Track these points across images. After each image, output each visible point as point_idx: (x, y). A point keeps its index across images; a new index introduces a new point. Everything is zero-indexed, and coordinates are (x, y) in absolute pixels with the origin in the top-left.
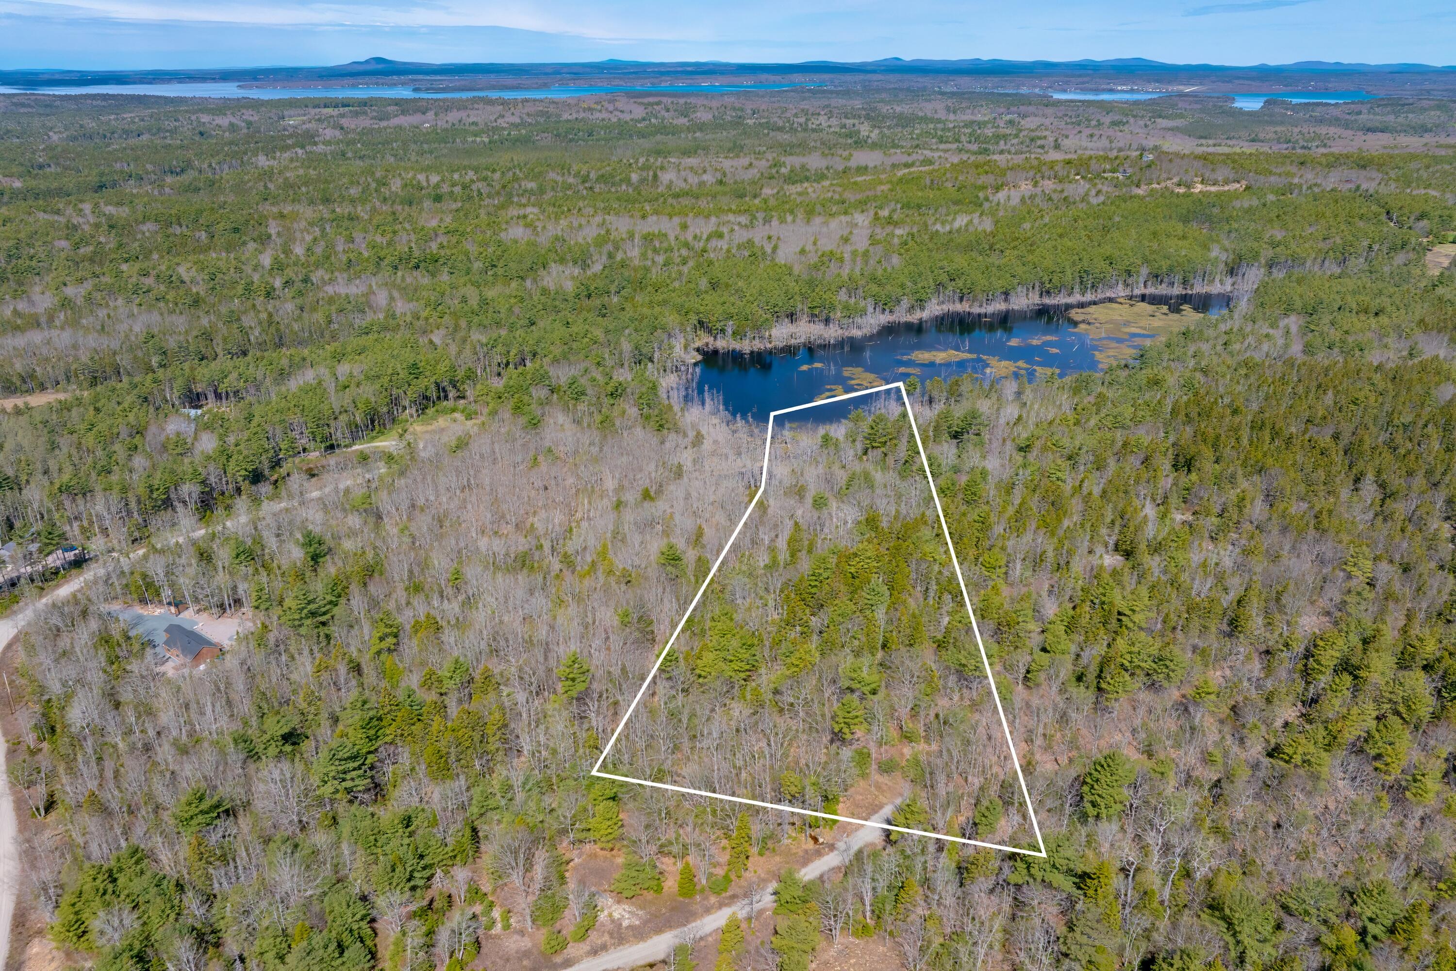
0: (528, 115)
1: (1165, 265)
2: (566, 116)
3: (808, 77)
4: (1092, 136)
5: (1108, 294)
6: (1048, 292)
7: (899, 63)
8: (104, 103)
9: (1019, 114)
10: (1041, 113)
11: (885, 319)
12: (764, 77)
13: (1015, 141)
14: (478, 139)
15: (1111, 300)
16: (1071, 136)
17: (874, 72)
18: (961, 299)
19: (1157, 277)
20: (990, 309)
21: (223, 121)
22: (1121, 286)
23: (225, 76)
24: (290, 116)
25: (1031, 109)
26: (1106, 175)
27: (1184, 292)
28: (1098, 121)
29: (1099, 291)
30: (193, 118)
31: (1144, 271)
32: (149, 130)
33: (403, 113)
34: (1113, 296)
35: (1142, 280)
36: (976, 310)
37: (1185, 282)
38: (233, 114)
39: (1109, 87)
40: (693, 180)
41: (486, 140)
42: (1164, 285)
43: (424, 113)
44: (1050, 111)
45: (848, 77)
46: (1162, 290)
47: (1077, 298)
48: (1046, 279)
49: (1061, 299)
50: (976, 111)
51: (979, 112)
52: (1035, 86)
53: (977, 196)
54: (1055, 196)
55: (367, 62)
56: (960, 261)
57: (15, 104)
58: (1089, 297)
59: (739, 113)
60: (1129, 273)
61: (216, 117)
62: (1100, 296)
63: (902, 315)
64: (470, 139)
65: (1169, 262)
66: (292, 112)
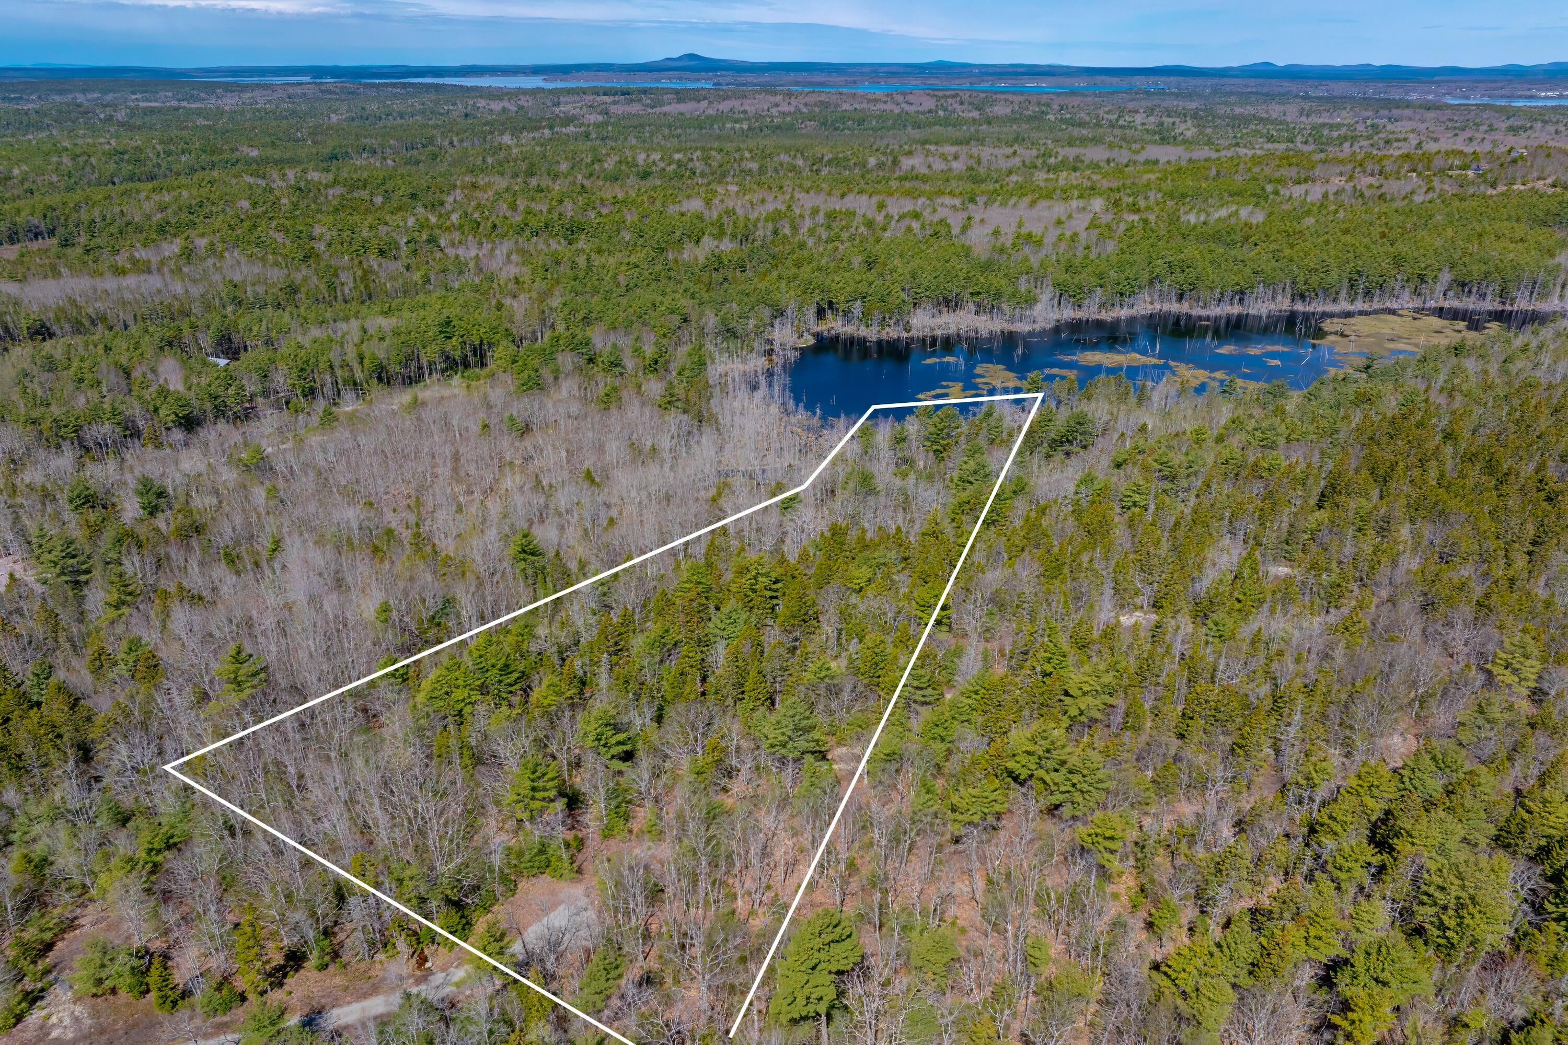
0: (806, 105)
1: (1477, 270)
2: (846, 106)
3: (1151, 79)
4: (1470, 139)
5: (1388, 305)
6: (1302, 297)
7: (1270, 68)
8: (403, 91)
9: (1390, 119)
10: (1418, 117)
11: (1068, 313)
12: (1099, 78)
13: (1365, 143)
14: (737, 126)
15: (1392, 312)
16: (1442, 140)
17: (1236, 76)
18: (1180, 298)
19: (1463, 285)
20: (1216, 311)
21: (496, 106)
22: (1406, 294)
23: (535, 70)
24: (566, 103)
25: (1408, 112)
26: (1450, 173)
27: (1500, 308)
28: (1490, 126)
29: (1376, 299)
30: (471, 102)
31: (1446, 277)
32: (423, 113)
33: (680, 101)
34: (1395, 306)
35: (1439, 288)
36: (1197, 311)
37: (1503, 294)
38: (509, 100)
39: (1528, 93)
40: (938, 165)
41: (745, 127)
42: (1473, 298)
43: (699, 102)
44: (1431, 115)
45: (1200, 81)
46: (1470, 303)
47: (1344, 305)
48: (1301, 279)
49: (1317, 307)
50: (1335, 114)
51: (1339, 116)
52: (1429, 93)
53: (1263, 189)
54: (1367, 193)
55: (680, 58)
56: (1192, 251)
57: (322, 92)
58: (1359, 305)
59: (1044, 109)
60: (1422, 278)
61: (491, 102)
62: (1376, 305)
63: (1091, 311)
64: (728, 126)
65: (1484, 267)
66: (568, 99)
